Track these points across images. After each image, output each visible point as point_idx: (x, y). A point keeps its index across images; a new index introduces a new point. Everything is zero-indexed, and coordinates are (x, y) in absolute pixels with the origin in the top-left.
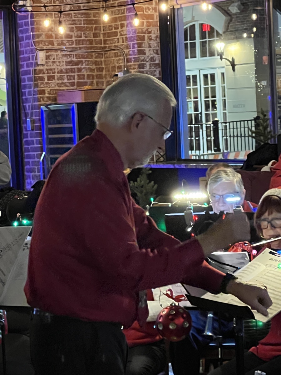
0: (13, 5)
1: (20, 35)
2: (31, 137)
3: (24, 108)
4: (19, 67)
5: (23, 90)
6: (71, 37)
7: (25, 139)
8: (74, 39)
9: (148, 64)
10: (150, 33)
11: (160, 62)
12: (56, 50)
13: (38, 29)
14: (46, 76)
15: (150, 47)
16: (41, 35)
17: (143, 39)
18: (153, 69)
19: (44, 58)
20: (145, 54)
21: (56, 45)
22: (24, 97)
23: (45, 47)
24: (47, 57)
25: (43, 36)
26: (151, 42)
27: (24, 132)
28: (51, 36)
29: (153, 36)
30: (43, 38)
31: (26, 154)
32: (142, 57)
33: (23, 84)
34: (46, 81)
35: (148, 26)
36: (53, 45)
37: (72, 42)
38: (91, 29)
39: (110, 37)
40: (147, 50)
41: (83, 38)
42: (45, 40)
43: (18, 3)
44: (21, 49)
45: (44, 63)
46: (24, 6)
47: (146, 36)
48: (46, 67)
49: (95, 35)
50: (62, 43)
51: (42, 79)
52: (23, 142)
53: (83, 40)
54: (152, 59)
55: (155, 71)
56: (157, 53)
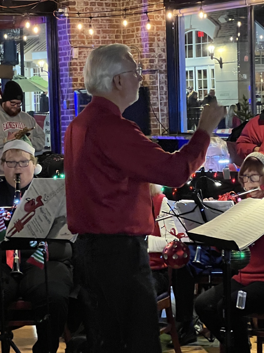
0: (54, 12)
1: (59, 36)
2: (66, 114)
3: (62, 91)
4: (58, 60)
5: (61, 78)
6: (98, 38)
7: (62, 116)
8: (100, 39)
9: (157, 60)
10: (159, 35)
11: (166, 58)
12: (87, 48)
13: (73, 31)
14: (78, 68)
15: (159, 46)
16: (75, 36)
17: (153, 40)
18: (161, 63)
19: (78, 54)
20: (154, 52)
21: (86, 44)
22: (61, 84)
23: (78, 45)
24: (80, 53)
25: (77, 37)
26: (160, 43)
27: (62, 110)
28: (83, 37)
29: (161, 38)
30: (77, 38)
31: (62, 127)
32: (152, 54)
33: (61, 73)
34: (79, 71)
35: (157, 30)
36: (84, 43)
37: (99, 42)
38: (113, 32)
39: (128, 38)
40: (156, 49)
41: (107, 39)
42: (78, 39)
43: (58, 11)
44: (59, 46)
45: (77, 57)
46: (62, 13)
47: (156, 38)
48: (78, 61)
49: (117, 37)
50: (92, 43)
51: (76, 70)
52: (61, 118)
53: (108, 41)
54: (160, 56)
55: (162, 65)
56: (164, 51)
